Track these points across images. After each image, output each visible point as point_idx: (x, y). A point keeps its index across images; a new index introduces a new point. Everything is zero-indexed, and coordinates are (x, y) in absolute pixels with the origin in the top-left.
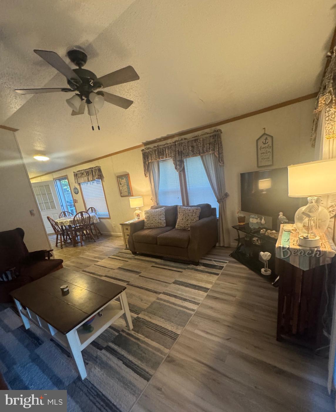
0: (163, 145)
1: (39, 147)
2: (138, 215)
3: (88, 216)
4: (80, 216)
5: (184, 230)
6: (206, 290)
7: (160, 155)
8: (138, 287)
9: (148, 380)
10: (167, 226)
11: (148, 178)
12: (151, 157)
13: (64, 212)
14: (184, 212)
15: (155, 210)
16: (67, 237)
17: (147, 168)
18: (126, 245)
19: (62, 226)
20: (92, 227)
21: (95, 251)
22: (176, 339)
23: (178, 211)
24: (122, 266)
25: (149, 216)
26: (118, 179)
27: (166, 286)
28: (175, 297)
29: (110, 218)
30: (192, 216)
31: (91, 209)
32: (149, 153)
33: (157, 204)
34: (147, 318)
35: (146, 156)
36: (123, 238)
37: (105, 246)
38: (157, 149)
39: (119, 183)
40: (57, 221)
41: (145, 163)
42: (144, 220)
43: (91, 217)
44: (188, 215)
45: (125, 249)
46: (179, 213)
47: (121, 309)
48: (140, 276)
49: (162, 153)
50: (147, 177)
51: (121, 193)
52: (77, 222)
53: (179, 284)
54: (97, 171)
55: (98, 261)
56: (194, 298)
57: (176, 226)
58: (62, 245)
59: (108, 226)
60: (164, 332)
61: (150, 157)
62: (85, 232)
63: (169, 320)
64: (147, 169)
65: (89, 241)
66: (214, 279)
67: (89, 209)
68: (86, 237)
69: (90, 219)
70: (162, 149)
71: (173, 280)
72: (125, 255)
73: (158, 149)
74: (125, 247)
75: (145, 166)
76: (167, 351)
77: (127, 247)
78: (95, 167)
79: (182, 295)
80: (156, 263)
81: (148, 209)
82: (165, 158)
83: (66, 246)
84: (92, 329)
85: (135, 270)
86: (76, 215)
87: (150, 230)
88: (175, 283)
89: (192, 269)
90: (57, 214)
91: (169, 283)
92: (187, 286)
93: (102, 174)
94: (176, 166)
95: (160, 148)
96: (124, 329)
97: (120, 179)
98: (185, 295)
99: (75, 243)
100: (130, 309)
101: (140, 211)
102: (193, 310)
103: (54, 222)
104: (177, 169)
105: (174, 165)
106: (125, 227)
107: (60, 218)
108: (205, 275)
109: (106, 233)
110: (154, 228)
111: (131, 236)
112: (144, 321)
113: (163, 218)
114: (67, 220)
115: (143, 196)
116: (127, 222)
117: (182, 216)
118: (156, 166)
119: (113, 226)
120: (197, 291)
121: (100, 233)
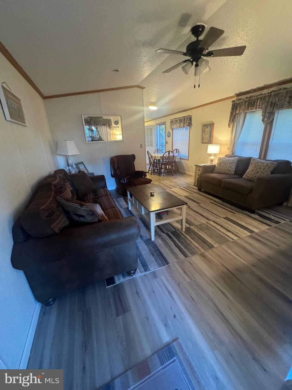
0: (256, 96)
1: (153, 100)
2: (212, 161)
3: (173, 155)
4: (168, 154)
5: (251, 180)
6: (251, 232)
7: (250, 107)
8: (195, 212)
9: (186, 257)
10: (235, 174)
11: (230, 129)
12: (240, 108)
13: (158, 150)
14: (257, 164)
15: (228, 158)
16: (155, 168)
17: (233, 118)
18: (195, 183)
19: (154, 159)
20: (174, 164)
21: (171, 181)
22: (212, 248)
23: (251, 162)
24: (187, 196)
25: (221, 162)
26: (204, 127)
27: (217, 218)
28: (222, 226)
29: (188, 160)
30: (264, 169)
31: (176, 150)
32: (239, 104)
33: (233, 154)
34: (196, 230)
35: (235, 107)
36: (194, 178)
37: (179, 180)
38: (248, 100)
39: (203, 131)
40: (153, 155)
41: (232, 113)
42: (216, 165)
43: (175, 156)
44: (260, 168)
45: (194, 186)
46: (251, 164)
47: (181, 216)
48: (199, 205)
49: (253, 104)
50: (230, 127)
51: (202, 140)
52: (164, 158)
53: (228, 220)
54: (188, 120)
55: (172, 188)
56: (238, 233)
57: (244, 176)
58: (151, 173)
59: (185, 165)
60: (204, 241)
61: (238, 108)
62: (168, 166)
63: (211, 237)
64: (232, 120)
65: (169, 174)
66: (264, 228)
67: (175, 150)
68: (167, 171)
69: (174, 158)
70: (254, 100)
71: (225, 216)
72: (192, 189)
73: (250, 100)
74: (193, 184)
75: (231, 117)
76: (203, 251)
77: (195, 185)
78: (187, 116)
79: (228, 227)
80: (215, 201)
81: (222, 156)
82: (254, 109)
83: (154, 174)
84: (162, 218)
85: (197, 201)
86: (165, 153)
87: (218, 174)
88: (226, 218)
89: (246, 214)
90: (153, 150)
91: (220, 217)
92: (234, 224)
93: (191, 122)
94: (264, 118)
95: (252, 99)
96: (179, 230)
97: (205, 128)
98: (230, 228)
99: (160, 173)
100: (186, 222)
101: (214, 157)
102: (233, 239)
103: (151, 155)
104: (264, 121)
105: (262, 117)
106: (198, 168)
107: (154, 153)
108: (256, 222)
109: (182, 171)
110: (222, 173)
111: (200, 176)
112: (193, 231)
113: (234, 167)
114: (158, 156)
115: (221, 145)
116: (201, 165)
117: (253, 167)
118: (242, 117)
119: (189, 166)
120: (242, 229)
121: (178, 170)
